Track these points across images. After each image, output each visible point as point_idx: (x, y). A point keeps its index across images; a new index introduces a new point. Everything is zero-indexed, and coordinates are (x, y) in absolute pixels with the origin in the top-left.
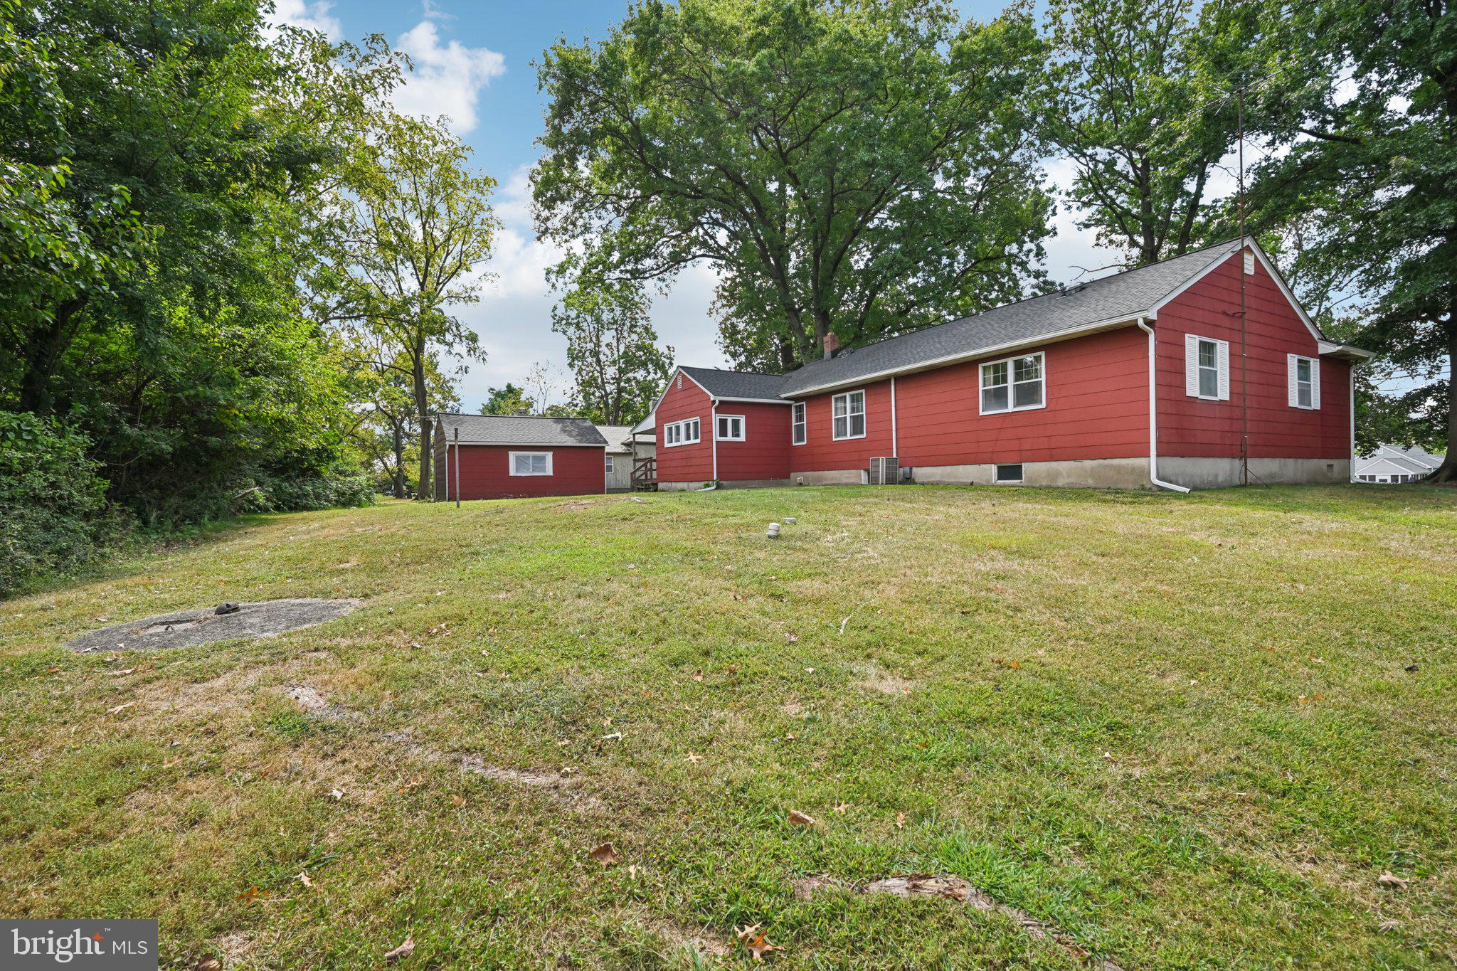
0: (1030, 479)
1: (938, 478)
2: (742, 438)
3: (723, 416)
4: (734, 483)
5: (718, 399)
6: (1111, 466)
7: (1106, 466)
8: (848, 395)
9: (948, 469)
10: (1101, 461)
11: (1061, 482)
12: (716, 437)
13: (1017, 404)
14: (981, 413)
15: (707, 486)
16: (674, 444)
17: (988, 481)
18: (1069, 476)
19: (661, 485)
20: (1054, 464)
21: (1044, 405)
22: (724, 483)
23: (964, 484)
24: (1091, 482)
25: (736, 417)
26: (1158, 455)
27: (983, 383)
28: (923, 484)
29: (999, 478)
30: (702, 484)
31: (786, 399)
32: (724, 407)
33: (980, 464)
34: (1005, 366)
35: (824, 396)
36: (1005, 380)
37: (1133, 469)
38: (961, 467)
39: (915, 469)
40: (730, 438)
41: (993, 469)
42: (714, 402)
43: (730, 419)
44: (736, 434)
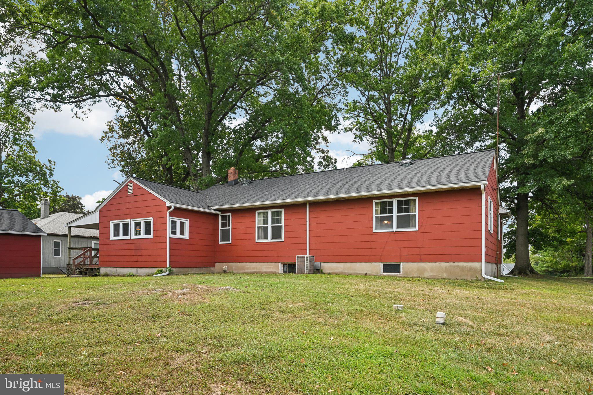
0: (406, 273)
1: (341, 270)
2: (186, 236)
3: (174, 219)
4: (181, 270)
5: (173, 205)
6: (458, 266)
7: (455, 266)
8: (270, 212)
9: (348, 265)
10: (452, 264)
11: (426, 275)
12: (169, 235)
13: (398, 227)
14: (374, 231)
15: (161, 272)
16: (121, 237)
17: (377, 273)
18: (432, 271)
19: (103, 270)
20: (422, 264)
21: (416, 229)
22: (174, 270)
23: (361, 274)
24: (445, 275)
25: (183, 220)
26: (486, 262)
27: (375, 212)
28: (329, 274)
29: (384, 272)
30: (155, 270)
31: (216, 210)
32: (178, 212)
33: (371, 262)
34: (391, 204)
35: (251, 211)
36: (391, 211)
37: (471, 269)
38: (358, 264)
39: (322, 264)
40: (178, 235)
41: (381, 265)
42: (169, 208)
43: (178, 221)
44: (182, 233)
